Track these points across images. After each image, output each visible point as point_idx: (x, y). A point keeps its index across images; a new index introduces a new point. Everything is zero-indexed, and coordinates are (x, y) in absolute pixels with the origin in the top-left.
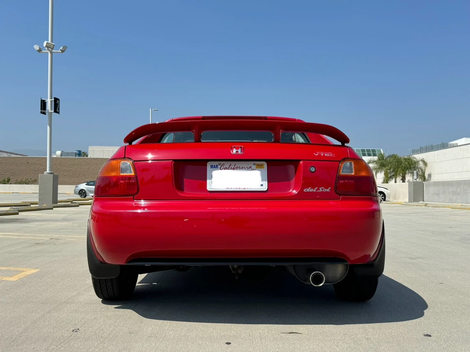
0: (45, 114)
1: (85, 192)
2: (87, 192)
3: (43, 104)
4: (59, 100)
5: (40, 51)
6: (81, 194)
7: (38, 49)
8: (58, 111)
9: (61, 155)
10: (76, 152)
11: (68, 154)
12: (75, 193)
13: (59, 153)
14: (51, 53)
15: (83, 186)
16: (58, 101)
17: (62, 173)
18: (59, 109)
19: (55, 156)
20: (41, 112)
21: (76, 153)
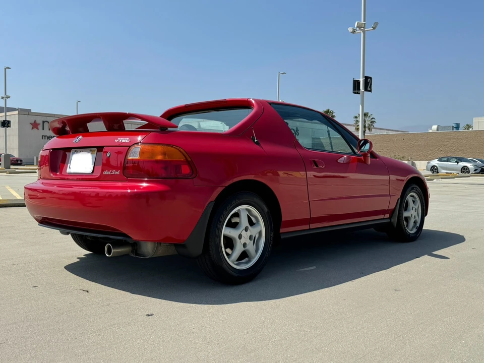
0: (359, 94)
1: (437, 169)
2: (438, 168)
3: (356, 84)
4: (371, 78)
5: (354, 32)
6: (433, 170)
7: (352, 31)
8: (369, 89)
9: (437, 130)
10: (453, 125)
11: (444, 128)
12: (427, 169)
13: (435, 127)
14: (364, 32)
15: (435, 162)
16: (369, 79)
17: (438, 149)
18: (370, 87)
19: (431, 131)
20: (354, 93)
21: (453, 127)
